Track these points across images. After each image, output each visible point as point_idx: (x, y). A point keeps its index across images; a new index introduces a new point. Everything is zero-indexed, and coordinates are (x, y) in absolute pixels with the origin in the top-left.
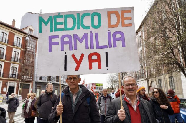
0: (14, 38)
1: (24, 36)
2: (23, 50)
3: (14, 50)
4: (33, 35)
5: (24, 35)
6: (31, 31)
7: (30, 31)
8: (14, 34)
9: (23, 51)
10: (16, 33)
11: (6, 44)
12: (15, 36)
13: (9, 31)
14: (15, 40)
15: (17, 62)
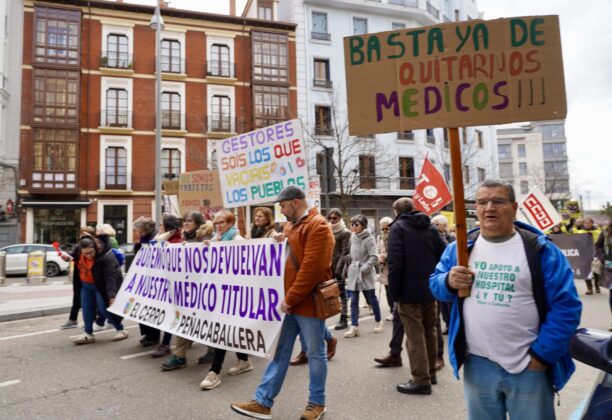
0: (205, 50)
1: (240, 34)
2: (241, 84)
3: (211, 90)
4: (276, 19)
5: (240, 27)
6: (265, 7)
7: (262, 10)
8: (203, 36)
9: (244, 87)
10: (208, 32)
11: (182, 77)
12: (209, 42)
13: (184, 29)
14: (211, 55)
15: (229, 130)
